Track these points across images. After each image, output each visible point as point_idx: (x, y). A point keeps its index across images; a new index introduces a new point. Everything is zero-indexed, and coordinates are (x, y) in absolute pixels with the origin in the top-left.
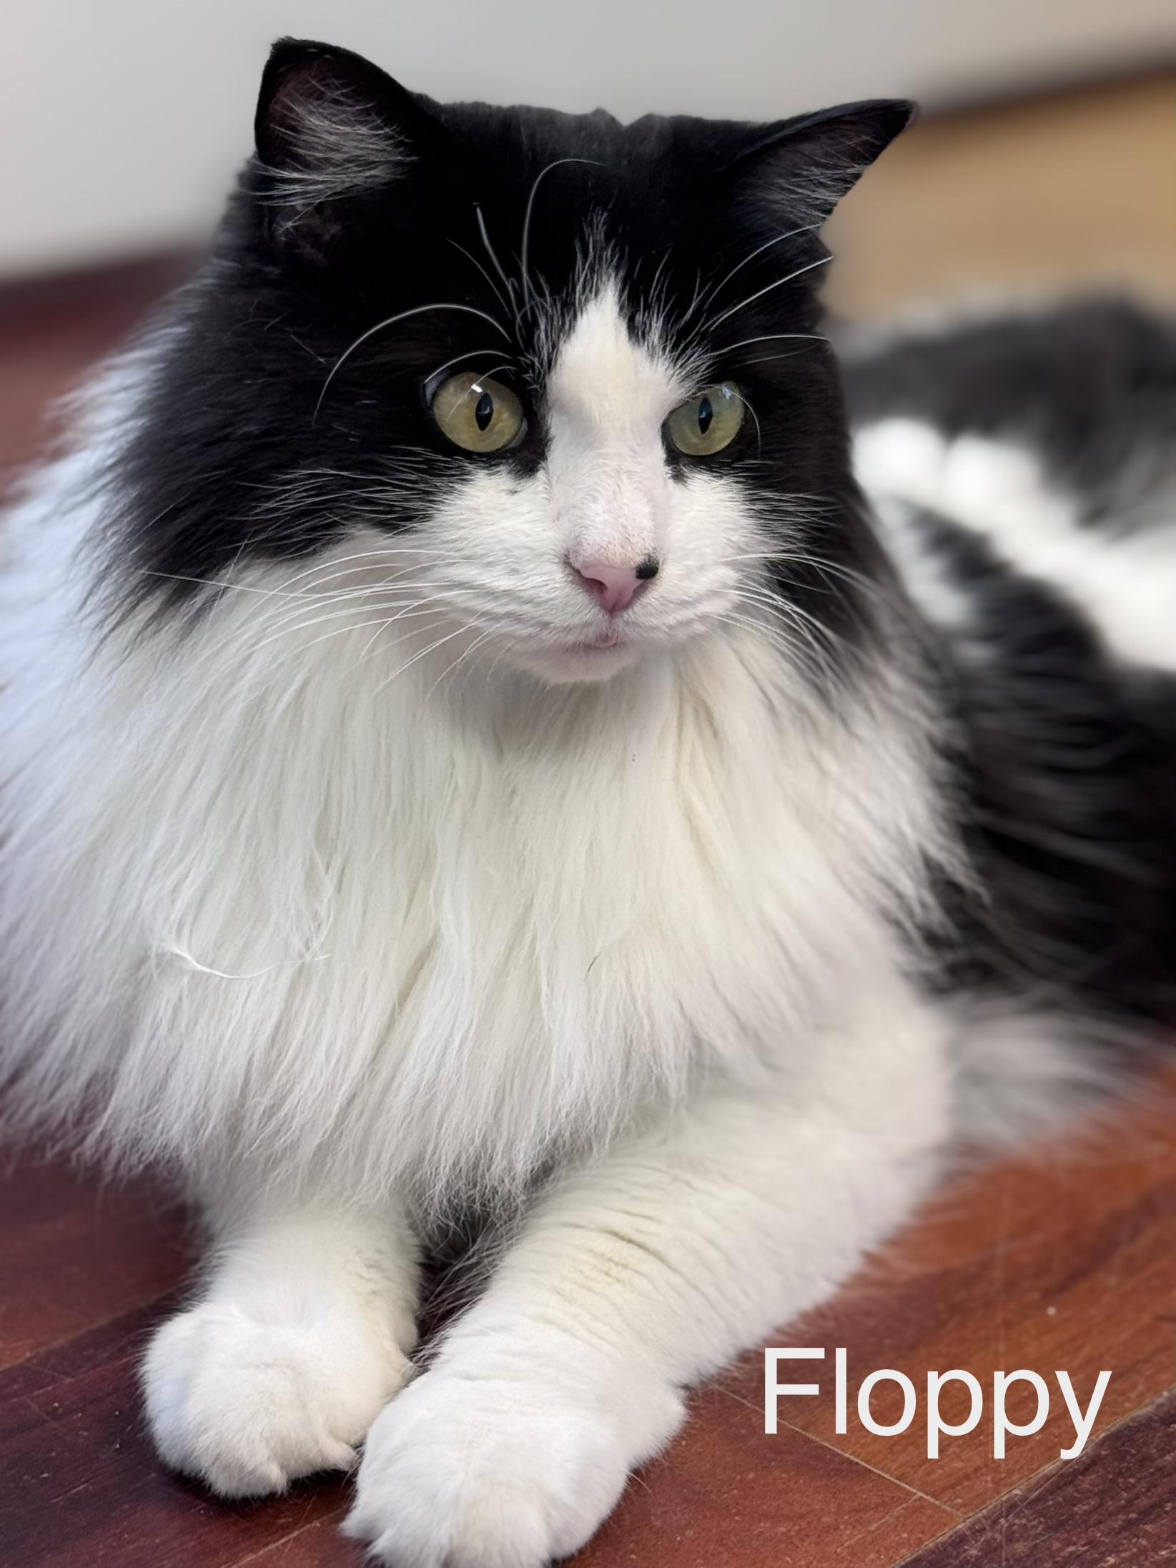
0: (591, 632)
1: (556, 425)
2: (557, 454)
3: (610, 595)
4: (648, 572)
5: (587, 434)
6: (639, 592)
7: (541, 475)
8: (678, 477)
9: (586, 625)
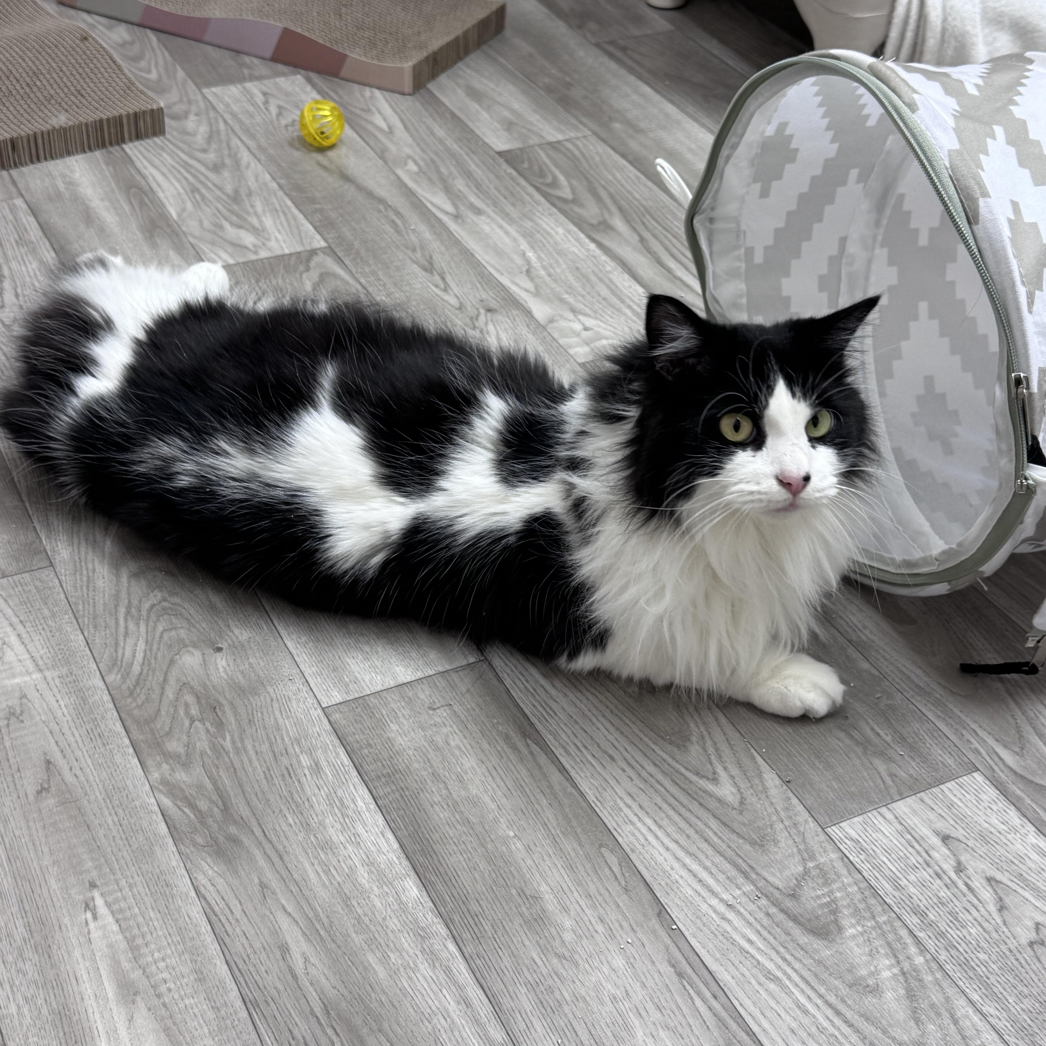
0: (787, 503)
1: (768, 429)
2: (770, 441)
3: (794, 488)
4: (807, 479)
5: (780, 433)
6: (804, 486)
7: (764, 449)
8: (814, 447)
9: (785, 500)
